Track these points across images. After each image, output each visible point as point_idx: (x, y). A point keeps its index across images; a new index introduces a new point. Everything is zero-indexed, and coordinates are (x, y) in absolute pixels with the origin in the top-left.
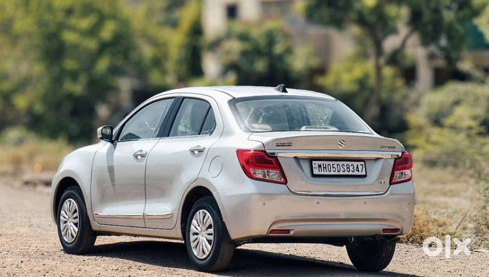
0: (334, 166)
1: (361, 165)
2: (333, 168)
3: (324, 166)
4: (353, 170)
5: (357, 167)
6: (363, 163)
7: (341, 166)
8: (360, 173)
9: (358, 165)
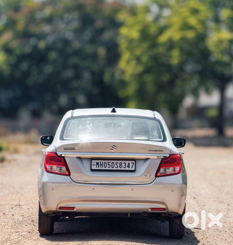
0: (109, 164)
1: (132, 163)
2: (108, 165)
3: (101, 164)
4: (125, 167)
5: (129, 165)
6: (134, 162)
7: (115, 164)
8: (130, 169)
9: (129, 163)
